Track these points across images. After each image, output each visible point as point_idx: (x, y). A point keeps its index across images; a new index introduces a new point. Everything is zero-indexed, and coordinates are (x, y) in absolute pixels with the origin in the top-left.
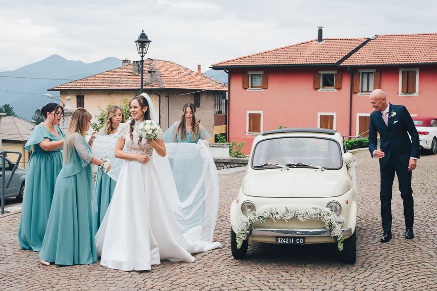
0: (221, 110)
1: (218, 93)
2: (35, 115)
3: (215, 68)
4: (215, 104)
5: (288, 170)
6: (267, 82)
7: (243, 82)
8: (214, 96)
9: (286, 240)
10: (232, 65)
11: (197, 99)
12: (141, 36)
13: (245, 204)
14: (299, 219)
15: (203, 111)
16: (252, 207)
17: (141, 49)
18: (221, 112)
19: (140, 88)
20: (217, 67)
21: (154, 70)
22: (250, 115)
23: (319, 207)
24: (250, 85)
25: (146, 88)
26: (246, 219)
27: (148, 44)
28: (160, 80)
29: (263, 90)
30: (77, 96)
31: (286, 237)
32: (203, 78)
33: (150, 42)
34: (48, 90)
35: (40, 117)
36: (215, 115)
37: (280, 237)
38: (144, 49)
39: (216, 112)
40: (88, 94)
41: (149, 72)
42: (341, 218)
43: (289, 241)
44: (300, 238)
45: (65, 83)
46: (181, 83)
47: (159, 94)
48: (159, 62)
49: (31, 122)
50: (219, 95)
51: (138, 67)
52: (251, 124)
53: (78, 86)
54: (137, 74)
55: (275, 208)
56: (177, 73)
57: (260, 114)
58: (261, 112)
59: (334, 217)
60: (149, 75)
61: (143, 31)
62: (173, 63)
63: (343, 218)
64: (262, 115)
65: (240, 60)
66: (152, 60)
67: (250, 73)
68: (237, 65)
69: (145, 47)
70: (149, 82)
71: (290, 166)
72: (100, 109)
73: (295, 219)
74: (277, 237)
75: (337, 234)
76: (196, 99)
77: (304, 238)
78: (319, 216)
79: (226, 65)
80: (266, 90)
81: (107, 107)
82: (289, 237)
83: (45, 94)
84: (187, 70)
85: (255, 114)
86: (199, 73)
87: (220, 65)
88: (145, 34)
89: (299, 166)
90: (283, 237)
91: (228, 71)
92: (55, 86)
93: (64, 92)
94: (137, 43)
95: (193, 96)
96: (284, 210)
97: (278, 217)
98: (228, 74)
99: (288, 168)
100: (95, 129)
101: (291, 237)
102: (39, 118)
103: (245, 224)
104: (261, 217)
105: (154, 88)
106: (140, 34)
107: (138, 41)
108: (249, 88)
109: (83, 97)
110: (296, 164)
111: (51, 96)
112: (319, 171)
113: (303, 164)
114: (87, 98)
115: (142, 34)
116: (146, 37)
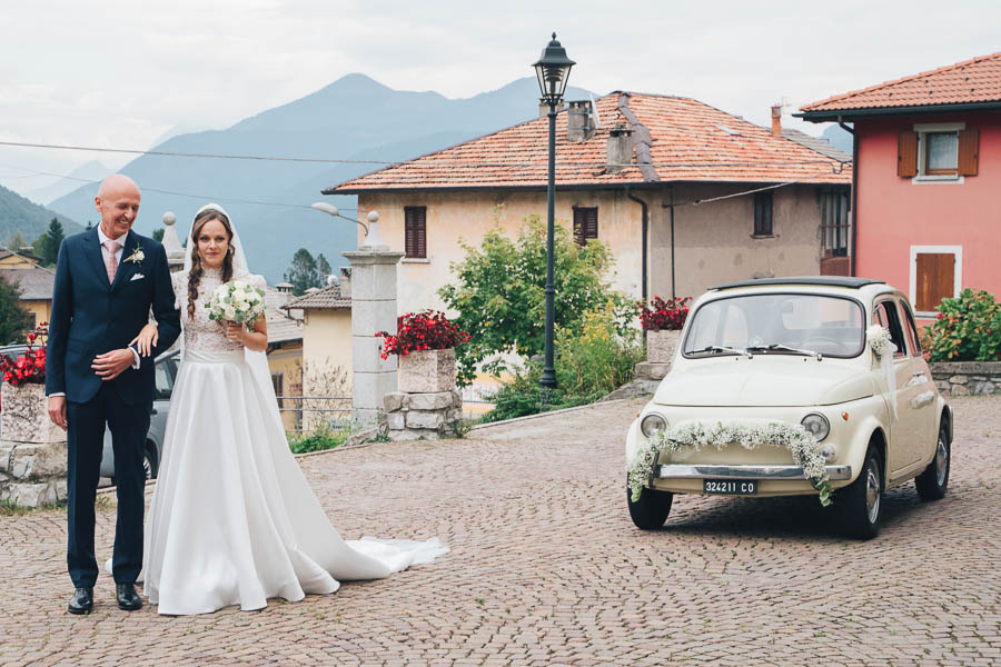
0: (843, 245)
1: (832, 193)
2: (292, 266)
3: (813, 116)
4: (823, 228)
5: (751, 358)
6: (977, 157)
7: (900, 158)
8: (818, 202)
9: (721, 487)
10: (865, 105)
11: (764, 212)
12: (547, 49)
13: (649, 419)
14: (743, 444)
15: (781, 249)
16: (661, 424)
17: (548, 84)
18: (845, 250)
19: (546, 183)
20: (818, 115)
21: (628, 127)
22: (921, 258)
23: (781, 422)
24: (921, 165)
25: (605, 182)
26: (646, 445)
27: (567, 70)
28: (647, 159)
29: (962, 180)
30: (407, 210)
31: (721, 481)
32: (789, 145)
33: (571, 64)
34: (325, 193)
35: (310, 274)
36: (822, 260)
37: (711, 481)
38: (558, 84)
39: (827, 252)
40: (439, 202)
41: (615, 134)
42: (829, 446)
43: (727, 488)
44: (748, 481)
45: (373, 170)
46: (712, 164)
47: (644, 200)
48: (650, 101)
49: (280, 289)
50: (834, 200)
51: (582, 119)
52: (925, 286)
53: (409, 180)
54: (580, 139)
55: (700, 425)
56: (703, 135)
57: (953, 255)
58: (957, 251)
59: (809, 441)
60: (615, 141)
61: (554, 36)
62: (694, 103)
63: (833, 445)
64: (959, 259)
65: (891, 91)
66: (627, 95)
67: (922, 129)
68: (878, 105)
69: (559, 80)
70: (614, 163)
71: (756, 351)
72: (464, 246)
73: (734, 443)
74: (706, 480)
75: (816, 474)
76: (760, 213)
77: (755, 482)
78: (780, 440)
79: (845, 106)
80: (971, 180)
81: (482, 240)
82: (727, 481)
83: (315, 205)
84: (738, 121)
85: (936, 255)
86: (776, 131)
87: (826, 107)
88: (559, 44)
89: (772, 350)
90: (717, 481)
91: (851, 125)
92: (343, 181)
93: (369, 197)
94: (539, 68)
95: (751, 204)
96: (715, 429)
97: (703, 440)
98: (851, 136)
99: (750, 355)
100: (450, 302)
101: (732, 481)
102: (305, 277)
103: (643, 455)
104: (674, 441)
105: (629, 181)
106: (546, 46)
107: (540, 64)
108: (918, 177)
109: (424, 209)
110: (767, 347)
111: (333, 209)
112: (812, 361)
113: (780, 346)
114: (436, 214)
115: (551, 44)
116: (562, 52)
